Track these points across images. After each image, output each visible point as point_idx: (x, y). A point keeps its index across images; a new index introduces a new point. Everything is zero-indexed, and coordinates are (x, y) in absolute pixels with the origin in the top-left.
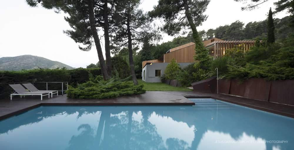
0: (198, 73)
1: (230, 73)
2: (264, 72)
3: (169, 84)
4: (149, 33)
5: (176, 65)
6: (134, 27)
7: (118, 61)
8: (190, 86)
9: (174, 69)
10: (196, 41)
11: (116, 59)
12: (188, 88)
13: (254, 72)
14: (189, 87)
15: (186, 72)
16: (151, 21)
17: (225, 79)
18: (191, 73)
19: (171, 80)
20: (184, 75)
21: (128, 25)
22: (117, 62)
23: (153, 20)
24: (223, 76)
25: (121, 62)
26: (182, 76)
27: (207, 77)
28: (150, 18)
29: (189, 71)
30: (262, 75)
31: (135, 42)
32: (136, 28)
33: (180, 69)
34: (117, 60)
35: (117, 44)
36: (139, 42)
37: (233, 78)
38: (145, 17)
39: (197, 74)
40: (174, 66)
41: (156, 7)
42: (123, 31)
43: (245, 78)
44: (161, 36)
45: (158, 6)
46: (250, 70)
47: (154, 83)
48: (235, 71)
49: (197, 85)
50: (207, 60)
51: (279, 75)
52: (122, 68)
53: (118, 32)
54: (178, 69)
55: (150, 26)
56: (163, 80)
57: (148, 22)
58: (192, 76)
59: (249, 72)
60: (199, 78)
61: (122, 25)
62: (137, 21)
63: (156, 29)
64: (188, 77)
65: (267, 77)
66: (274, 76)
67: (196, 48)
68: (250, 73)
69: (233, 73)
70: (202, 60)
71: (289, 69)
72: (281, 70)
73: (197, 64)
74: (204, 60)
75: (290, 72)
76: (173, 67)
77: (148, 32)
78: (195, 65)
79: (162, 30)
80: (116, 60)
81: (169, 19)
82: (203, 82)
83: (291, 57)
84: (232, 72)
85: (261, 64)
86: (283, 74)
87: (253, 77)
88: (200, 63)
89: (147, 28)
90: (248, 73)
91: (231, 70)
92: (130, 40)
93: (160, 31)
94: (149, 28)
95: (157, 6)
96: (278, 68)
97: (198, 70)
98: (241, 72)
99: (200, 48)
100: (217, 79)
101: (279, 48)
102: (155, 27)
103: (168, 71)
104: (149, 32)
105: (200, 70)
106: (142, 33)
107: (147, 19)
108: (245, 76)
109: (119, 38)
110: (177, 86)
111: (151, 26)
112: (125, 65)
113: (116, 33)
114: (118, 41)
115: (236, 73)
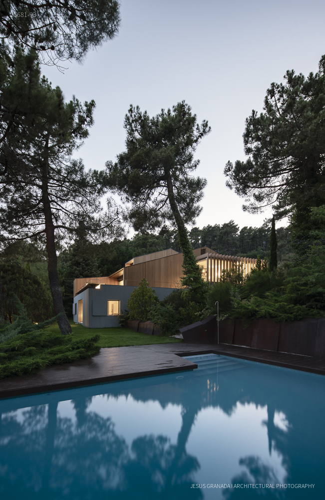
0: (187, 308)
1: (233, 311)
2: (273, 310)
3: (138, 330)
4: (93, 218)
5: (149, 292)
6: (57, 197)
7: (17, 275)
8: (178, 332)
9: (146, 299)
10: (184, 250)
11: (9, 270)
12: (173, 336)
13: (264, 309)
14: (175, 334)
15: (169, 307)
16: (99, 193)
17: (227, 319)
18: (177, 309)
19: (141, 321)
20: (167, 312)
21: (44, 188)
22: (14, 280)
23: (104, 192)
24: (225, 316)
25: (25, 279)
26: (162, 315)
27: (204, 317)
28: (99, 186)
29: (174, 305)
30: (272, 314)
31: (62, 234)
32: (62, 200)
33: (156, 299)
34: (13, 274)
35: (10, 232)
36: (71, 235)
37: (237, 318)
38: (88, 182)
39: (188, 310)
40: (147, 294)
41: (112, 166)
42: (27, 201)
43: (253, 318)
44: (123, 230)
45: (116, 164)
46: (257, 306)
47: (105, 328)
48: (241, 307)
49: (189, 330)
50: (201, 286)
51: (288, 315)
52: (27, 294)
53: (14, 201)
54: (153, 300)
55: (97, 203)
56: (123, 321)
57: (92, 193)
58: (179, 313)
59: (257, 309)
60: (189, 320)
61: (26, 185)
62: (67, 184)
63: (113, 214)
64: (172, 317)
65: (276, 317)
66: (283, 315)
67: (185, 263)
68: (258, 311)
69: (237, 310)
70: (195, 286)
71: (296, 307)
72: (290, 308)
73: (186, 293)
74: (197, 286)
75: (298, 312)
76: (143, 296)
77: (91, 215)
78: (184, 295)
79: (125, 218)
80: (10, 272)
81: (137, 196)
82: (197, 325)
83: (298, 291)
84: (237, 308)
85: (266, 297)
86: (291, 313)
87: (261, 317)
88: (191, 290)
89: (90, 205)
90: (256, 311)
91: (236, 305)
92: (50, 228)
93: (121, 221)
94: (94, 207)
95: (113, 164)
96: (287, 305)
97: (189, 303)
98: (248, 309)
99: (190, 264)
100: (218, 320)
101: (282, 276)
102: (111, 208)
103: (134, 304)
104: (95, 218)
105: (192, 303)
106: (79, 214)
107: (92, 186)
108: (251, 315)
109: (17, 217)
110: (153, 334)
111: (100, 203)
112: (36, 286)
113: (7, 202)
114: (15, 224)
115: (243, 310)
